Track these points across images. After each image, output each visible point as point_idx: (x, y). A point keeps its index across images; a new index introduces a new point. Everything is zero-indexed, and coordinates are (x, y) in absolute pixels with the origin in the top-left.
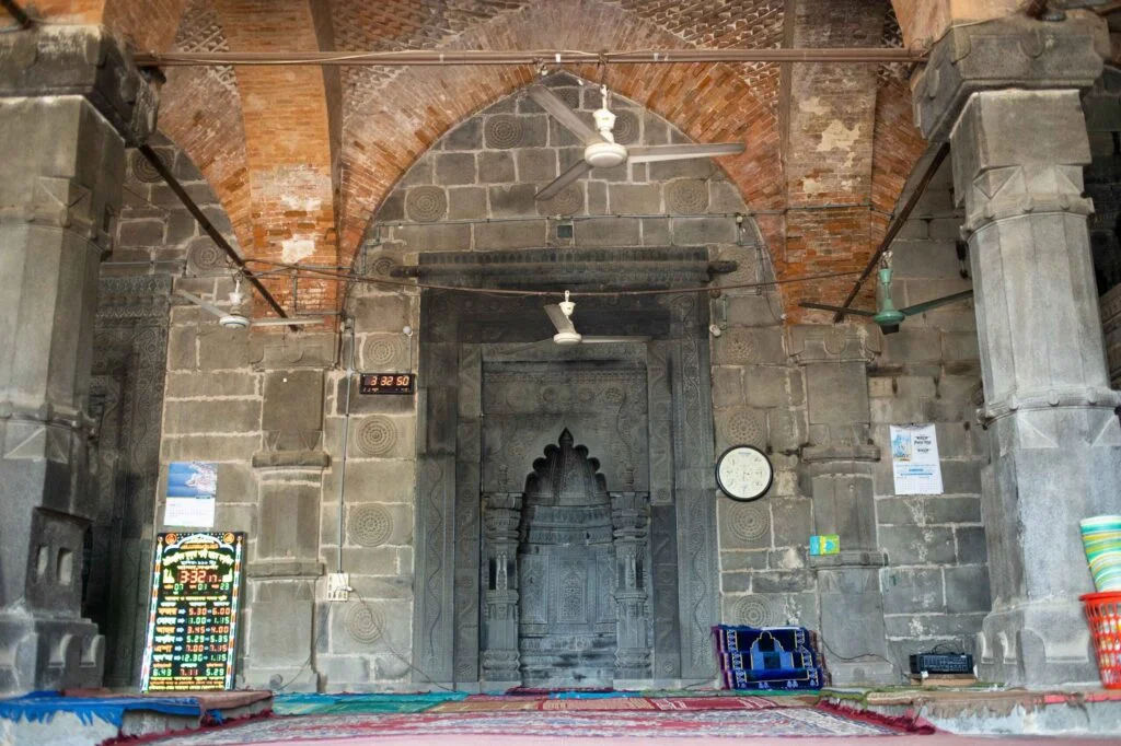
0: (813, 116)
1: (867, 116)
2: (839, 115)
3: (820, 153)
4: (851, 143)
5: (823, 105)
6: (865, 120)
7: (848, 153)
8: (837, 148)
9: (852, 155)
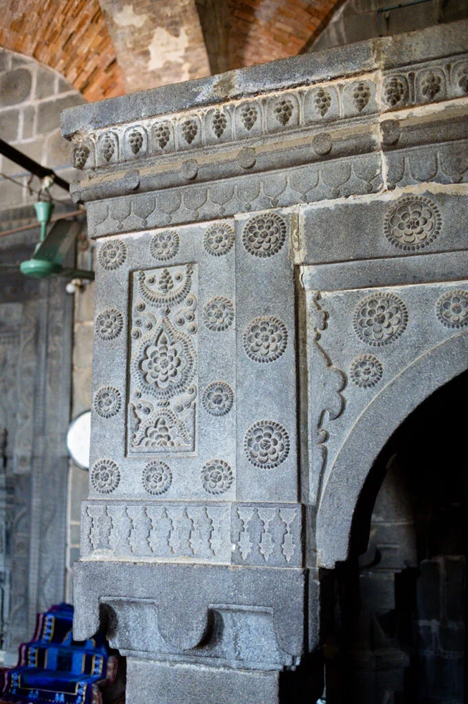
0: (134, 30)
1: (189, 14)
2: (159, 21)
3: (153, 72)
4: (182, 53)
5: (140, 13)
6: (188, 20)
7: (180, 65)
8: (169, 62)
9: (186, 67)
